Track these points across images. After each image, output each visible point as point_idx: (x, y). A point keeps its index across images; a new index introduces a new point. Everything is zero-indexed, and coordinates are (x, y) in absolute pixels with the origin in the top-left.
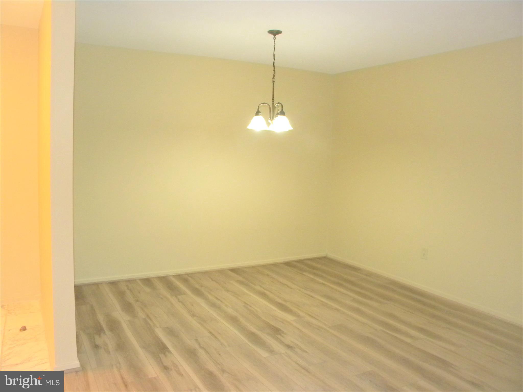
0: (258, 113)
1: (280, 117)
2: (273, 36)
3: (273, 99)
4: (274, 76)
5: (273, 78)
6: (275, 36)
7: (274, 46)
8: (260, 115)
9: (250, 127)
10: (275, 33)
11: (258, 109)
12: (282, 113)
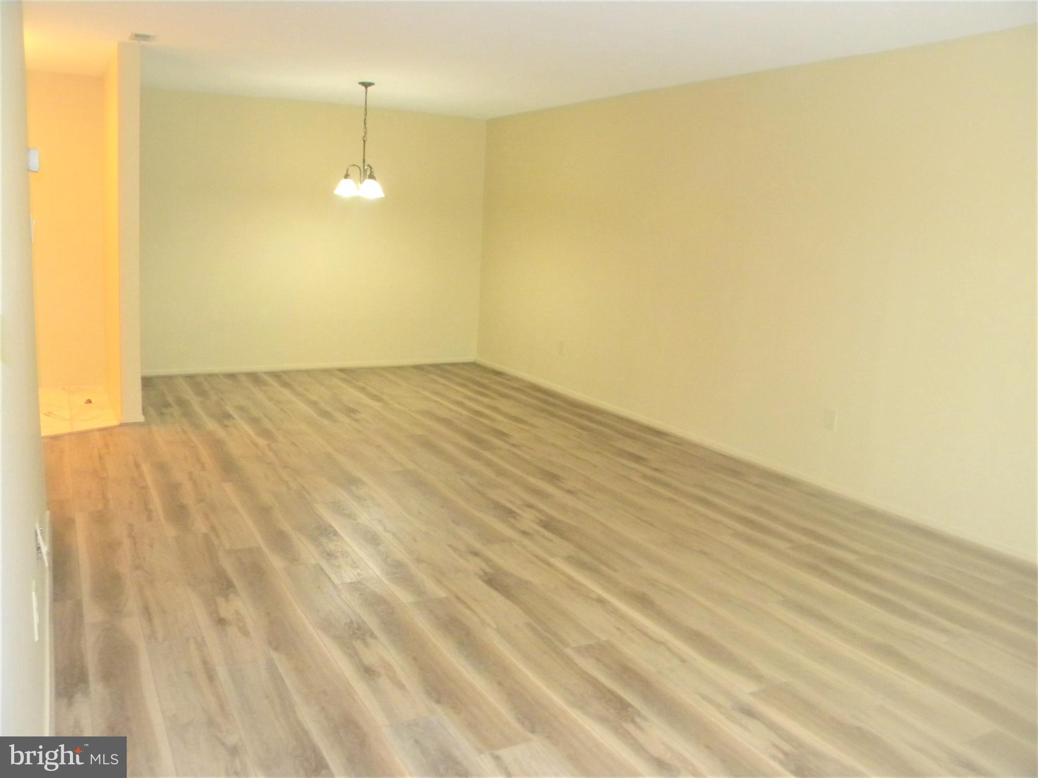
0: (346, 176)
1: (368, 182)
2: (364, 88)
3: (364, 161)
4: (366, 133)
5: (365, 136)
6: (366, 88)
7: (366, 99)
8: (349, 178)
9: (337, 192)
10: (366, 85)
11: (347, 172)
12: (372, 177)
